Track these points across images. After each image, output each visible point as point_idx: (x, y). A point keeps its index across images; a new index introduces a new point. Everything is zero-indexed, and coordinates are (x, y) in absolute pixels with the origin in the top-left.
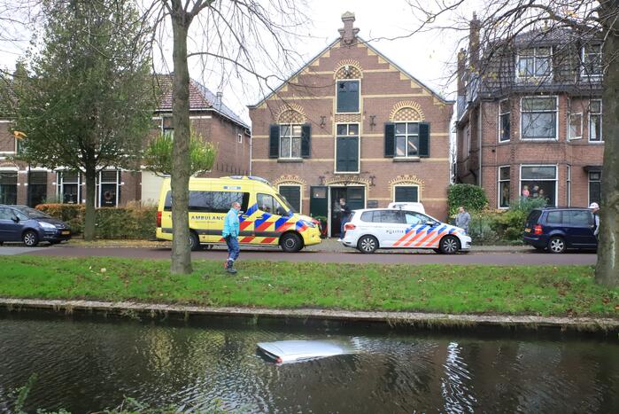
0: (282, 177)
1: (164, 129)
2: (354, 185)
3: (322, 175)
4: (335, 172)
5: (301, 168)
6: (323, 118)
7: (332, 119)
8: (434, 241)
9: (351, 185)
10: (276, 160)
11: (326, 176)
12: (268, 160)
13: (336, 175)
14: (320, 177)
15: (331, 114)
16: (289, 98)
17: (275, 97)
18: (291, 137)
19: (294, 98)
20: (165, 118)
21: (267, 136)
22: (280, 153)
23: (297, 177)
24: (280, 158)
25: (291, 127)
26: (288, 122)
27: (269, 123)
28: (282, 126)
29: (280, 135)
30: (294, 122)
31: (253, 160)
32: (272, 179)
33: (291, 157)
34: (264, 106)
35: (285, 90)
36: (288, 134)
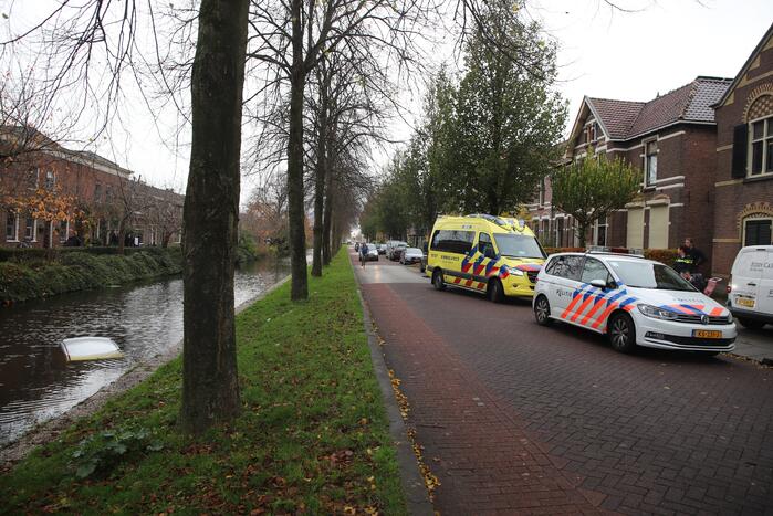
0: (748, 206)
1: (648, 157)
8: (600, 320)
10: (741, 181)
12: (732, 182)
16: (761, 77)
17: (744, 82)
18: (764, 139)
19: (767, 75)
20: (648, 144)
21: (731, 146)
22: (749, 168)
23: (767, 204)
24: (750, 176)
25: (765, 122)
26: (760, 116)
27: (735, 124)
28: (755, 124)
29: (751, 140)
30: (767, 113)
31: (717, 185)
32: (737, 210)
33: (763, 174)
34: (731, 101)
35: (756, 65)
36: (762, 135)
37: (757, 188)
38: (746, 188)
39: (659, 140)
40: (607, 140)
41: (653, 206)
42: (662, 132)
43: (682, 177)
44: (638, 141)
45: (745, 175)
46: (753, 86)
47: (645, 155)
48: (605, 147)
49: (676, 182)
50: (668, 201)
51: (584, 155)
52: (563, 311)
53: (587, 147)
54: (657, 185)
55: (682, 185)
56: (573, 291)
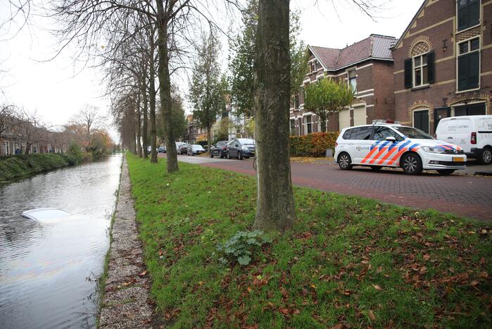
0: (415, 103)
1: (350, 79)
2: (475, 102)
3: (446, 97)
4: (457, 92)
5: (428, 92)
6: (445, 41)
7: (453, 40)
8: (394, 159)
9: (472, 103)
10: (410, 89)
11: (449, 97)
12: (405, 91)
13: (458, 94)
14: (443, 99)
15: (452, 35)
16: (418, 32)
17: (408, 35)
18: (421, 66)
19: (422, 31)
20: (350, 72)
21: (403, 71)
22: (414, 82)
23: (425, 101)
24: (414, 87)
25: (421, 57)
26: (418, 54)
27: (405, 58)
28: (415, 58)
29: (414, 67)
30: (422, 52)
31: (395, 92)
32: (408, 106)
33: (422, 85)
34: (401, 45)
35: (415, 26)
36: (420, 64)
37: (420, 93)
38: (413, 93)
39: (357, 69)
40: (325, 70)
41: (355, 107)
42: (358, 65)
43: (373, 90)
44: (343, 70)
45: (411, 87)
46: (413, 38)
47: (348, 79)
48: (323, 75)
49: (369, 93)
50: (365, 104)
51: (309, 80)
52: (362, 159)
53: (310, 75)
54: (358, 95)
55: (373, 94)
56: (370, 146)
